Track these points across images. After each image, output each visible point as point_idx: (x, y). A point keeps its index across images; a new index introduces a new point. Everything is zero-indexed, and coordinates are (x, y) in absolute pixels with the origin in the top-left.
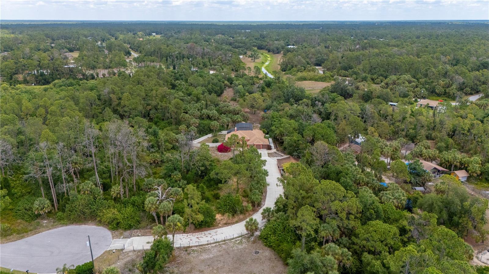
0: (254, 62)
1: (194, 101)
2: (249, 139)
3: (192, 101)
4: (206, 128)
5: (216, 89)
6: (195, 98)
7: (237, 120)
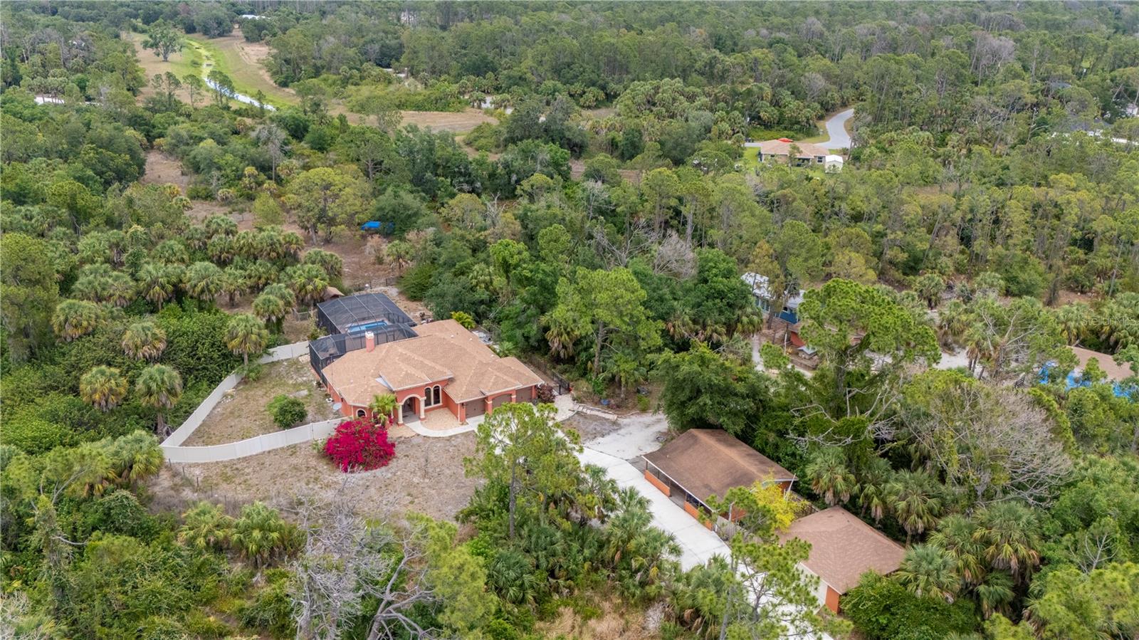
0: (166, 60)
1: (61, 223)
2: (449, 375)
3: (50, 227)
4: (202, 351)
5: (119, 161)
6: (64, 212)
7: (310, 287)
